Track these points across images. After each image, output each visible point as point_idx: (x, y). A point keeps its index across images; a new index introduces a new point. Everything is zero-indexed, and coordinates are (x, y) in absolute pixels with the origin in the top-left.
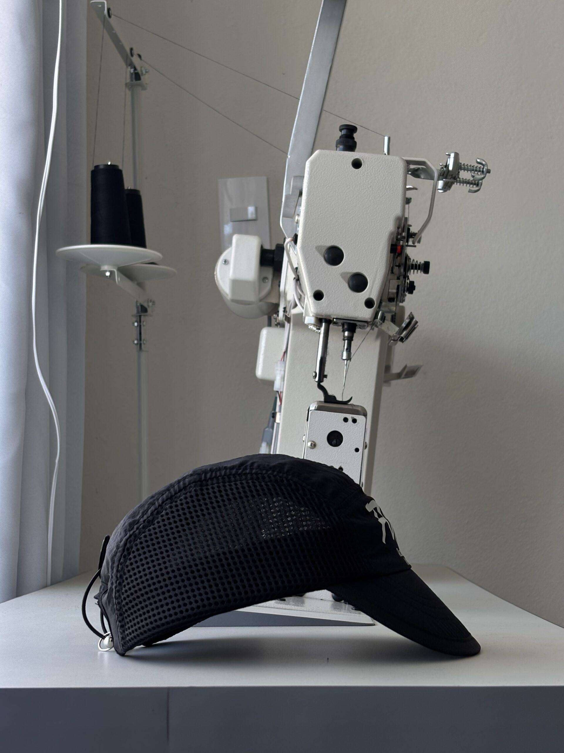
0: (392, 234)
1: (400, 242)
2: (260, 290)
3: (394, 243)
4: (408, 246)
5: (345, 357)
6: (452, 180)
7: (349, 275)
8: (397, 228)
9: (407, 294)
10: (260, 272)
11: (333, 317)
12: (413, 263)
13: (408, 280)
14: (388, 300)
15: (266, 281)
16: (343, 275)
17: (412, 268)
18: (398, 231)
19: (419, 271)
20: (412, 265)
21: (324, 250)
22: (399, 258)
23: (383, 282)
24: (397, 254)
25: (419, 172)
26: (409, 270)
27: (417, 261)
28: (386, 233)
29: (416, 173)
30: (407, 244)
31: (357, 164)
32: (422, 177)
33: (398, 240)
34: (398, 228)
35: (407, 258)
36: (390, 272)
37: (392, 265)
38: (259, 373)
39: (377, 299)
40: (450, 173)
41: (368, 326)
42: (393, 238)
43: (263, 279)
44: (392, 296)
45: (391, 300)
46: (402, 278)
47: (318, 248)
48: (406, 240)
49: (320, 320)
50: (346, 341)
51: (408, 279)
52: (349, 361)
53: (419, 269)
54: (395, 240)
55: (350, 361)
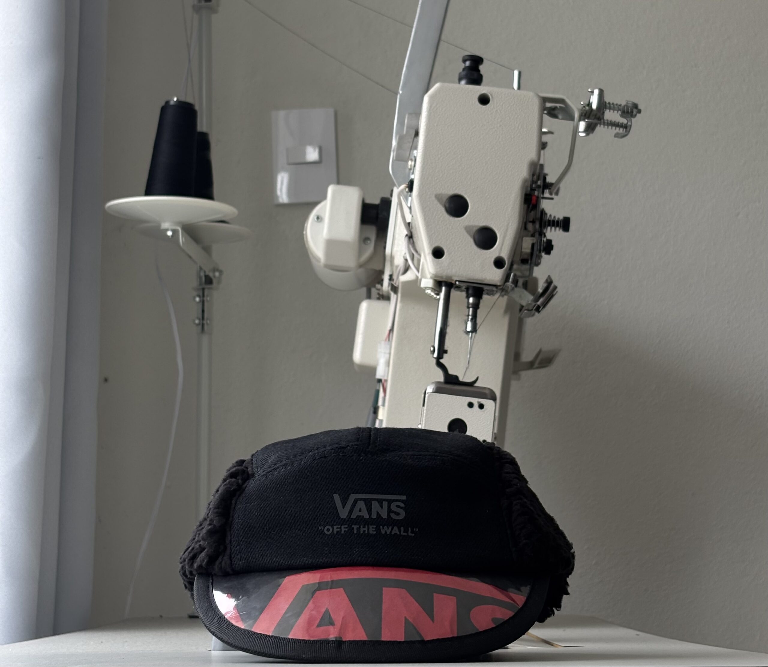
0: (525, 181)
1: (534, 193)
2: (360, 252)
3: (528, 193)
4: (544, 198)
5: (469, 328)
6: (595, 121)
7: (475, 229)
8: (531, 175)
9: (543, 254)
10: (361, 231)
11: (455, 278)
12: (550, 219)
13: (544, 238)
14: (520, 262)
15: (367, 242)
16: (468, 229)
17: (549, 225)
18: (532, 178)
19: (558, 228)
20: (549, 221)
21: (445, 199)
22: (533, 213)
23: (515, 238)
24: (531, 206)
25: (556, 112)
26: (545, 227)
27: (555, 217)
28: (518, 180)
29: (552, 113)
30: (542, 196)
31: (484, 100)
32: (560, 117)
33: (533, 190)
34: (533, 175)
35: (543, 212)
36: (523, 228)
37: (525, 220)
38: (357, 356)
39: (509, 259)
40: (593, 113)
41: (497, 291)
42: (527, 187)
43: (364, 240)
44: (526, 257)
45: (524, 261)
46: (537, 235)
47: (438, 197)
48: (541, 189)
49: (439, 284)
50: (471, 309)
51: (545, 236)
52: (474, 334)
53: (557, 226)
54: (529, 189)
55: (476, 333)
